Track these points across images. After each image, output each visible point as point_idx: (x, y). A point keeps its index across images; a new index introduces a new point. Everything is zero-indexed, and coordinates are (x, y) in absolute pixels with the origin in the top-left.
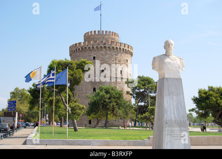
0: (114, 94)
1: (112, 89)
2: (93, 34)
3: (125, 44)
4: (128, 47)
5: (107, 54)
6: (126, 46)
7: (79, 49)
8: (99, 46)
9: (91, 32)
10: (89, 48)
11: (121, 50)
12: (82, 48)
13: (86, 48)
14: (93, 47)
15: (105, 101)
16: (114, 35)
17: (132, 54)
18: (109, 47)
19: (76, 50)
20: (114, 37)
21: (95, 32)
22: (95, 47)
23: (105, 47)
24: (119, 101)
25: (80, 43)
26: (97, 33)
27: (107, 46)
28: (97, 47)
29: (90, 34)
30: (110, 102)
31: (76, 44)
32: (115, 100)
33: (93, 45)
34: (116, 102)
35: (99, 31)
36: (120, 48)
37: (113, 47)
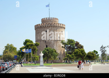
0: (50, 51)
1: (49, 49)
2: (46, 19)
3: (61, 24)
4: (63, 25)
5: (52, 29)
6: (62, 25)
7: (39, 27)
8: (48, 26)
9: (45, 18)
10: (44, 26)
11: (59, 27)
12: (40, 27)
13: (42, 26)
14: (45, 26)
15: (46, 54)
16: (55, 19)
17: (65, 28)
18: (53, 26)
19: (38, 27)
20: (55, 20)
21: (46, 18)
22: (46, 26)
23: (51, 26)
24: (52, 53)
25: (39, 24)
26: (47, 19)
27: (52, 25)
28: (47, 26)
29: (44, 19)
30: (49, 54)
31: (38, 25)
32: (51, 53)
33: (45, 25)
34: (51, 54)
35: (48, 18)
36: (58, 26)
37: (55, 26)
